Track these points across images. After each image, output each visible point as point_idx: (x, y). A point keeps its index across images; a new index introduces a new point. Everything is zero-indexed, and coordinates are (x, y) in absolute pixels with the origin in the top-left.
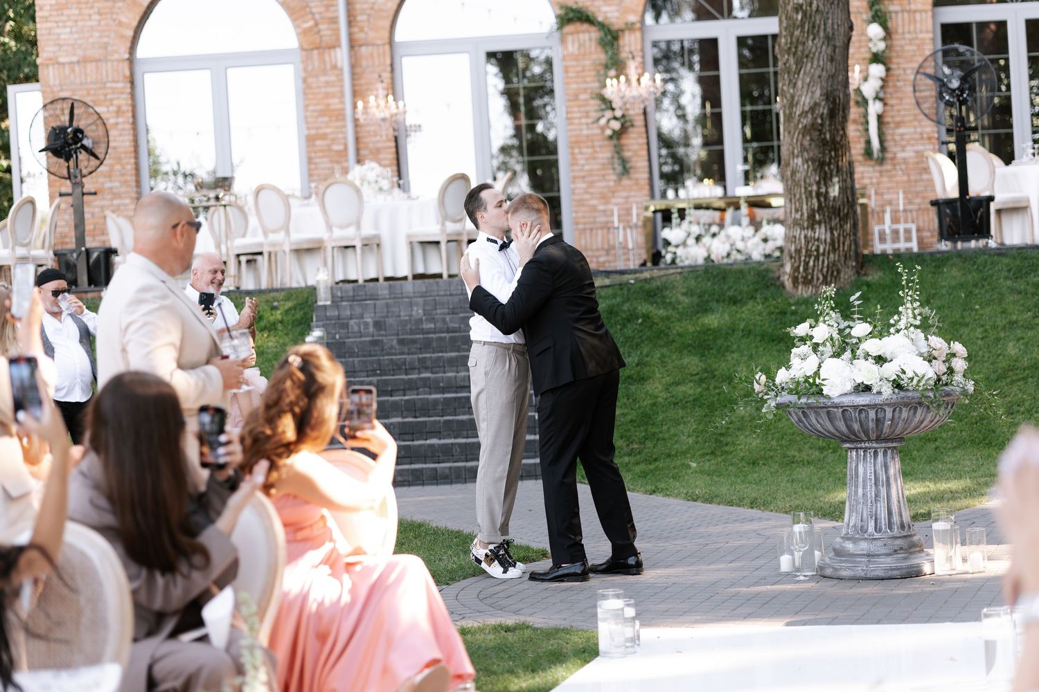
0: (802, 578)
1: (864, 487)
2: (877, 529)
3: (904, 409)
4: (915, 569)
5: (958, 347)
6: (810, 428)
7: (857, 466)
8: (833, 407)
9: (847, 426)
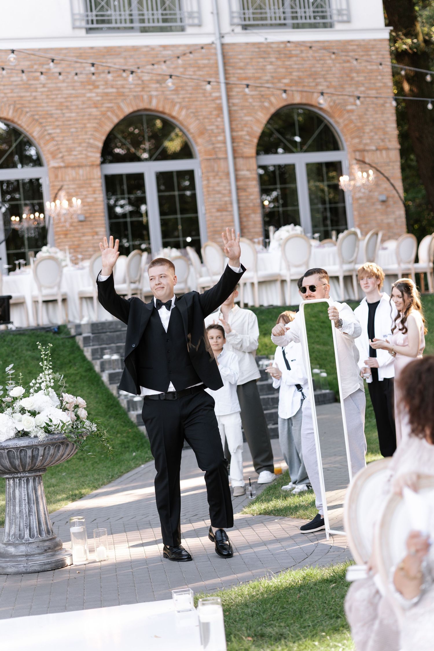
1: (20, 506)
2: (31, 535)
3: (52, 448)
4: (61, 562)
5: (80, 401)
7: (14, 491)
9: (10, 463)
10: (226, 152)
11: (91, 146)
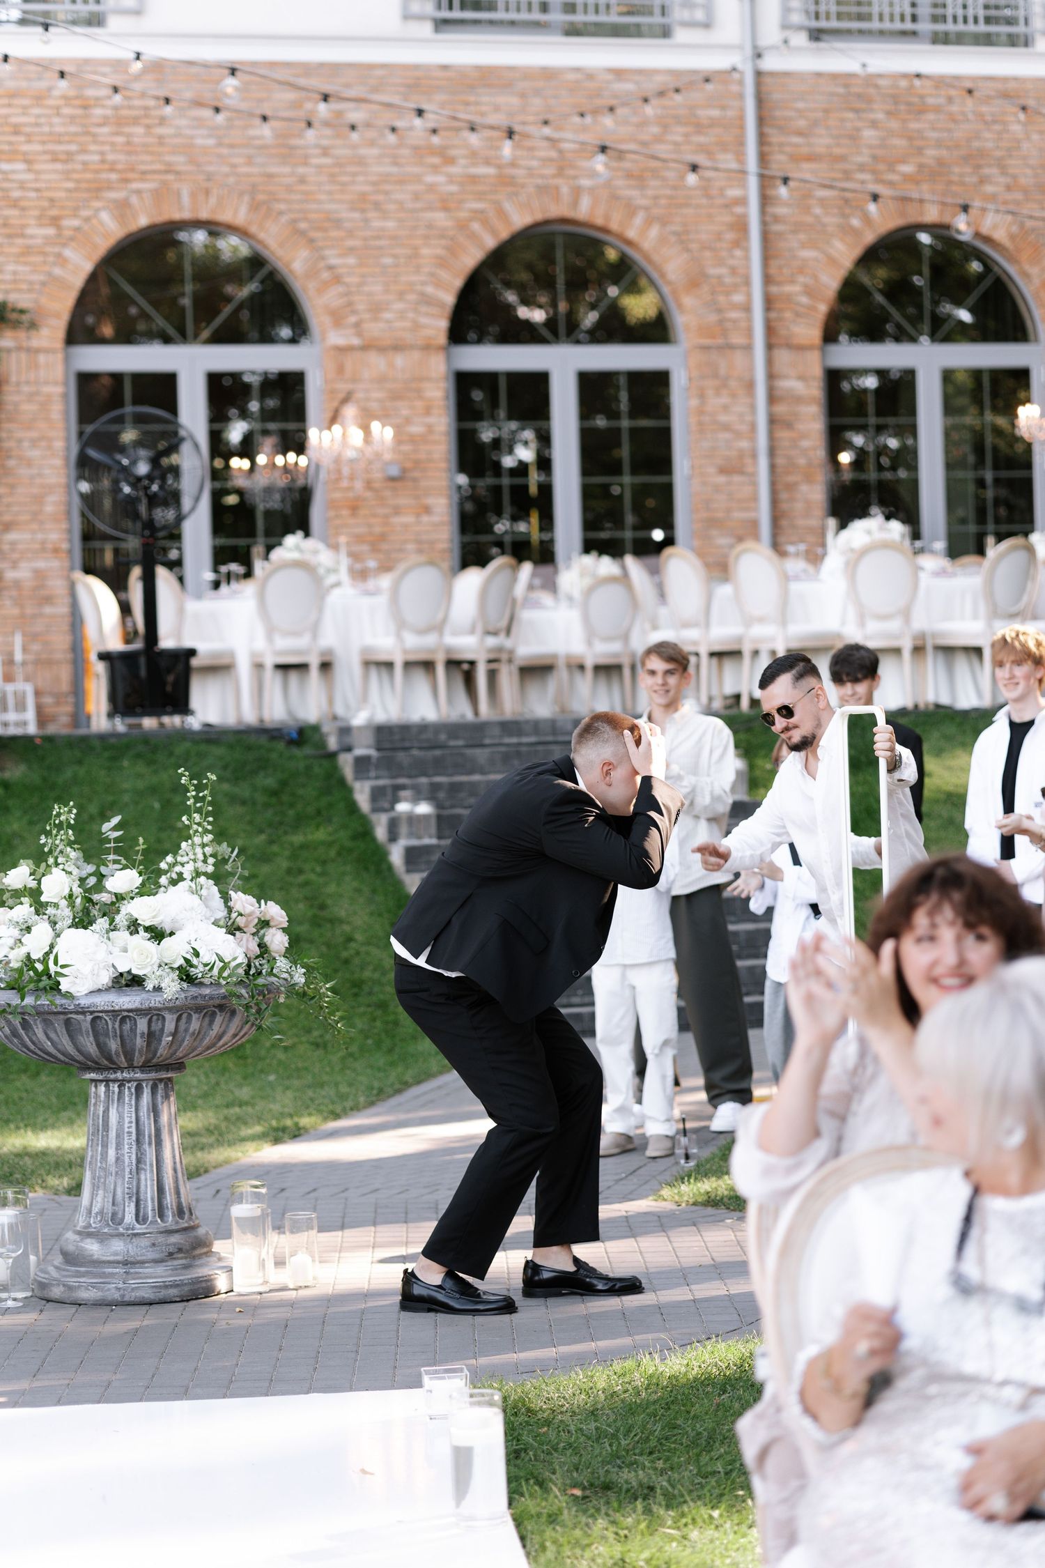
0: (10, 1303)
1: (119, 1146)
2: (140, 1217)
3: (195, 1016)
4: (204, 1285)
5: (274, 911)
6: (32, 1047)
7: (106, 1111)
8: (77, 1013)
9: (98, 1045)
10: (749, 332)
11: (427, 300)
